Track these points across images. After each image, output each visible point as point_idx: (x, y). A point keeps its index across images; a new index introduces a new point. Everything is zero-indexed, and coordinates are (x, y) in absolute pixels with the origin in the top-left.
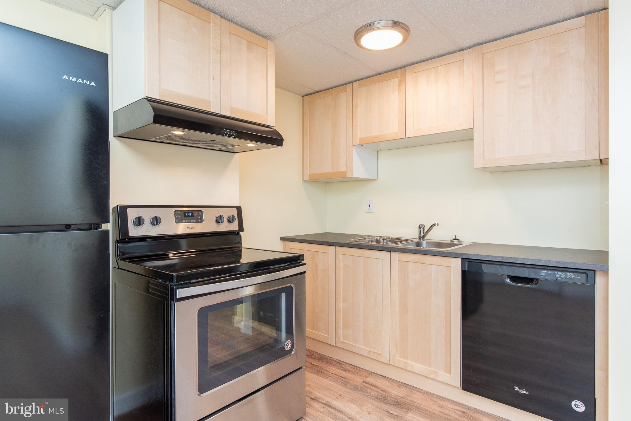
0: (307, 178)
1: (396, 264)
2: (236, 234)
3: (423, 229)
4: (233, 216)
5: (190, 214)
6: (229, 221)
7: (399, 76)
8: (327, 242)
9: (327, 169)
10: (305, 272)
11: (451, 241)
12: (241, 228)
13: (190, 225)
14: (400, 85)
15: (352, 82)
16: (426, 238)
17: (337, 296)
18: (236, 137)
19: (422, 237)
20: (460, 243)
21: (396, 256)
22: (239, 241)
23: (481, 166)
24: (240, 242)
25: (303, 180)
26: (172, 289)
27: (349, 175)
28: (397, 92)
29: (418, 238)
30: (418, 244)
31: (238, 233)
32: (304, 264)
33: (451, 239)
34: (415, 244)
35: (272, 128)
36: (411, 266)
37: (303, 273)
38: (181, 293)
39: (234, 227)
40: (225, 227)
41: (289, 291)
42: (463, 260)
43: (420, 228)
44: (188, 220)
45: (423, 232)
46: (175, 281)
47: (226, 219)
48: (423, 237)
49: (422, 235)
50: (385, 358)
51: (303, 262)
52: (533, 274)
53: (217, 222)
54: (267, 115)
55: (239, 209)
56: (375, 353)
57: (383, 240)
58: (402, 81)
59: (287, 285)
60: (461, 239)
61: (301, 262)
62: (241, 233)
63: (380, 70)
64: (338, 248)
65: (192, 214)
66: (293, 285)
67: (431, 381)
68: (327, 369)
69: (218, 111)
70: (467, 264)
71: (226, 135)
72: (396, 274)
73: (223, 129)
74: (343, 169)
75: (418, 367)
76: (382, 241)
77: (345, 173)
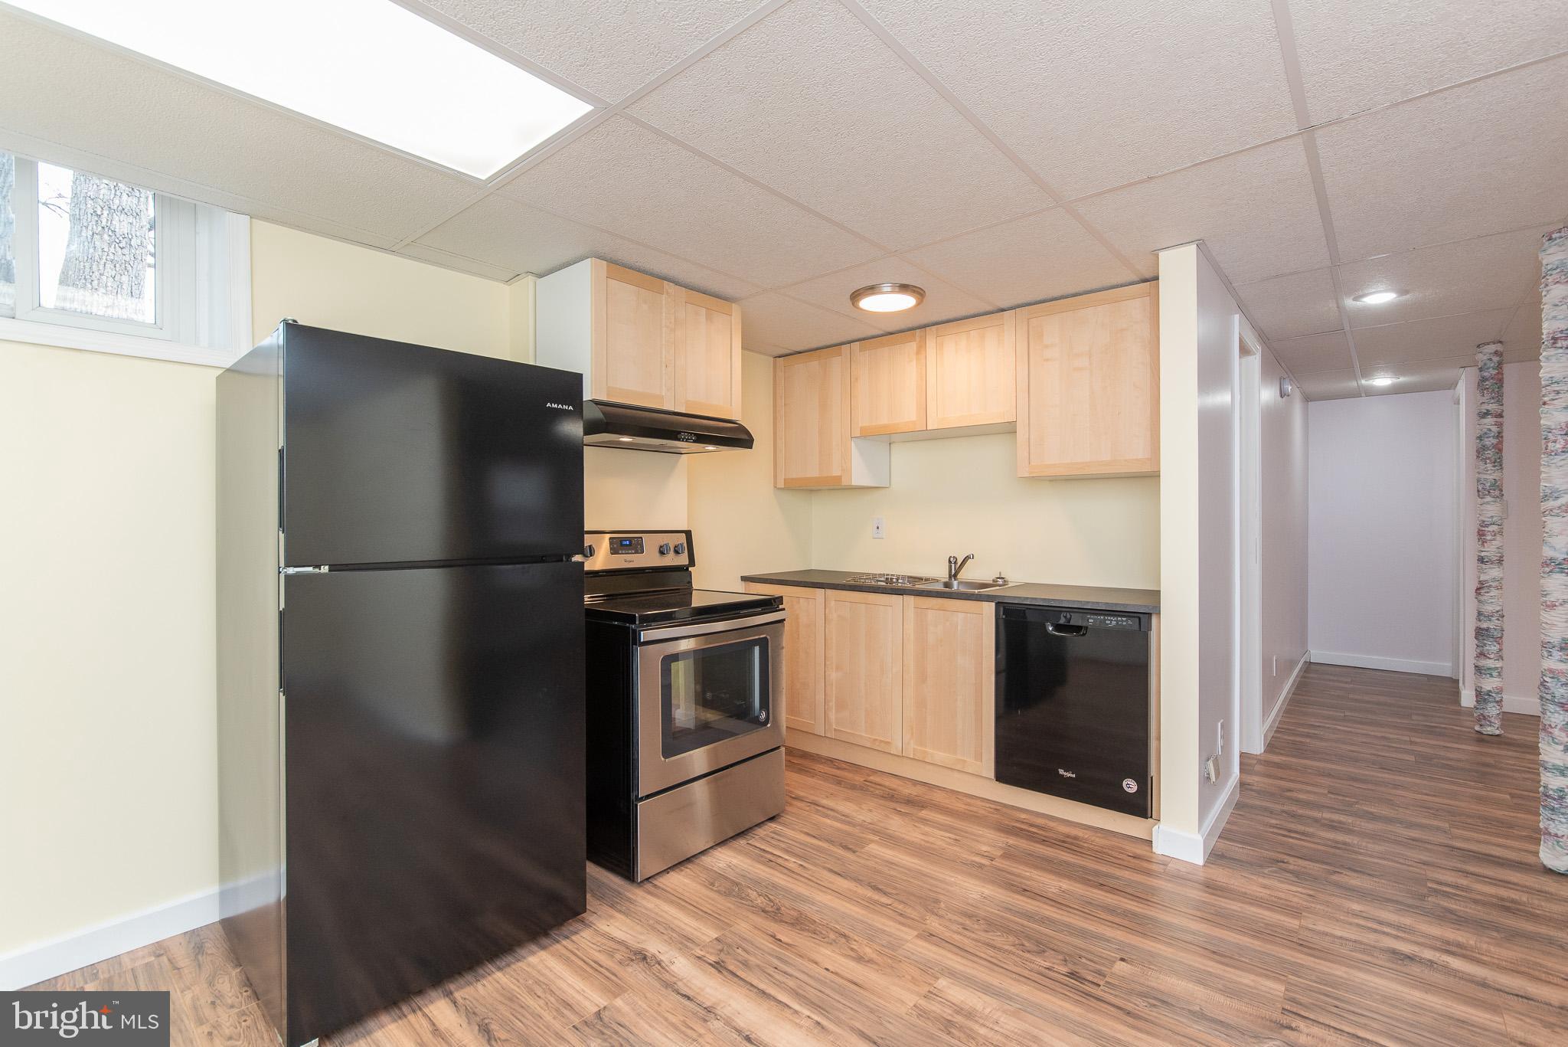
0: (781, 484)
1: (911, 613)
2: (683, 570)
3: (955, 563)
4: (682, 545)
5: (628, 543)
6: (677, 552)
7: (918, 339)
8: (812, 583)
9: (813, 472)
10: (784, 620)
11: (994, 581)
12: (692, 562)
13: (628, 557)
14: (918, 353)
15: (850, 342)
16: (958, 577)
17: (827, 663)
18: (694, 442)
19: (953, 576)
20: (1005, 582)
21: (910, 600)
22: (688, 579)
23: (1027, 475)
24: (690, 583)
25: (775, 487)
26: (634, 631)
27: (844, 482)
28: (915, 361)
29: (948, 576)
30: (947, 585)
31: (687, 569)
32: (784, 609)
33: (994, 577)
34: (942, 586)
35: (737, 424)
36: (931, 614)
37: (782, 621)
38: (644, 636)
39: (683, 560)
40: (671, 560)
41: (763, 644)
42: (998, 604)
43: (950, 562)
44: (625, 549)
45: (956, 567)
46: (637, 623)
47: (672, 549)
48: (955, 576)
49: (953, 572)
50: (896, 747)
51: (781, 607)
52: (1080, 621)
53: (662, 553)
54: (731, 405)
55: (688, 534)
56: (881, 741)
57: (897, 580)
58: (921, 348)
59: (762, 636)
60: (1007, 578)
61: (778, 607)
62: (690, 569)
63: (890, 330)
64: (829, 592)
65: (630, 542)
66: (768, 637)
67: (956, 775)
68: (813, 768)
69: (672, 409)
70: (1002, 609)
71: (683, 441)
72: (910, 627)
73: (680, 432)
74: (836, 472)
75: (940, 756)
76: (894, 580)
77: (839, 478)
